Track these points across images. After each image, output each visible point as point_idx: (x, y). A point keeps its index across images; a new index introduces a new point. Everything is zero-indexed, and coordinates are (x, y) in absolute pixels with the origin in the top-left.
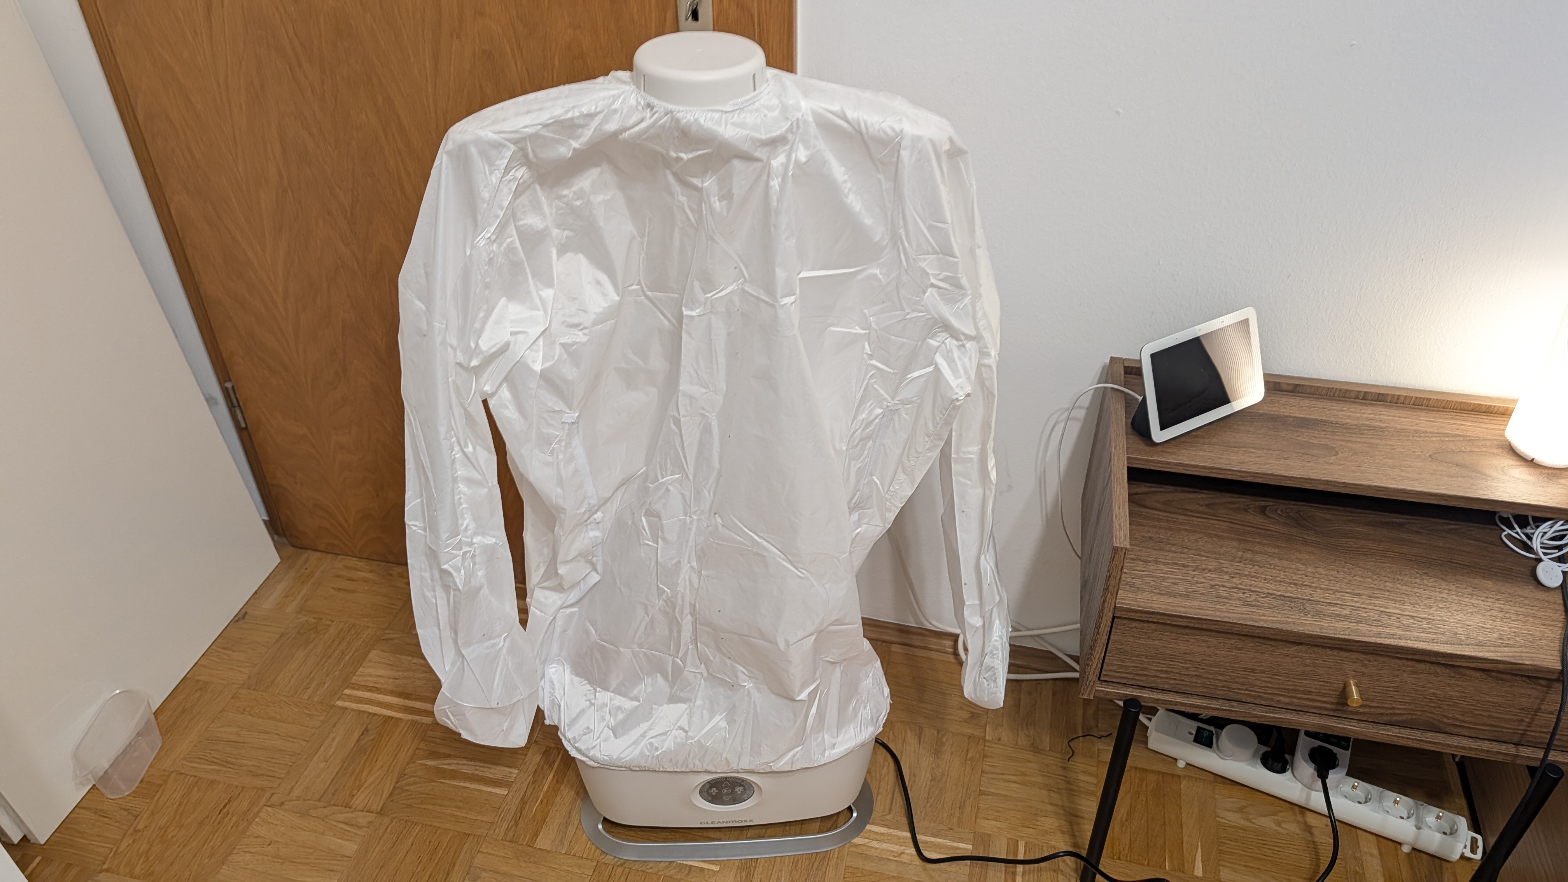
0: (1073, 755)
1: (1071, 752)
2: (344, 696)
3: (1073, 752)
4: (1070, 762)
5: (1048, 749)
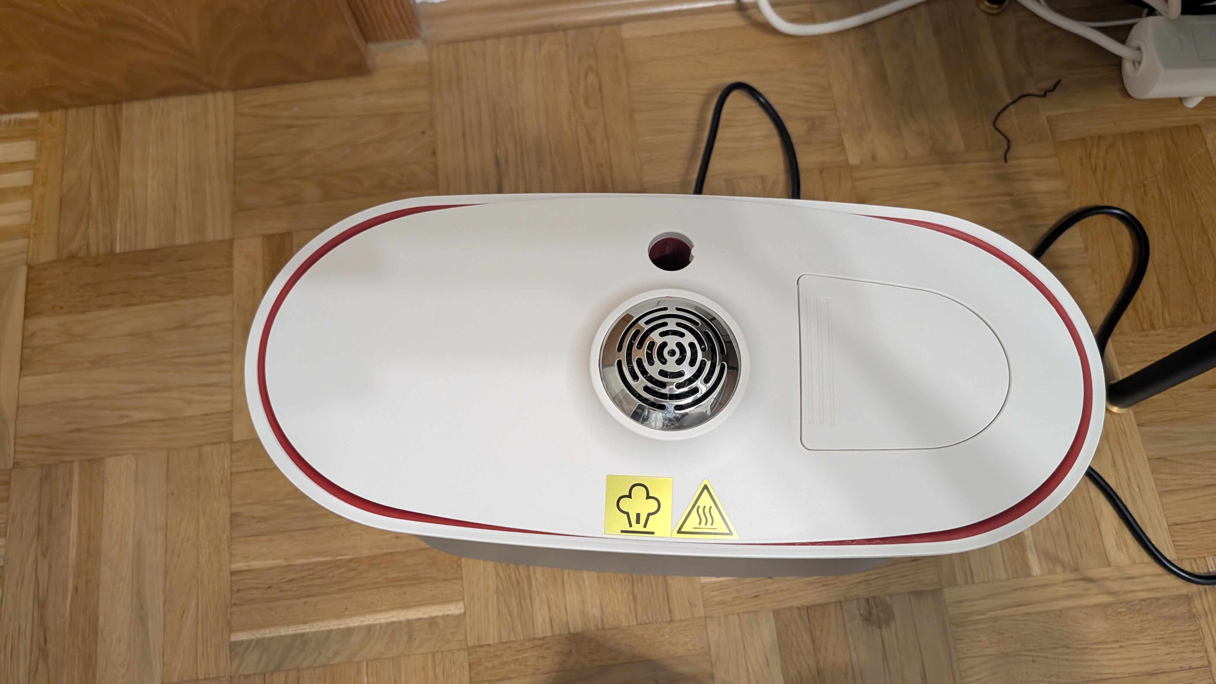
0: (1009, 147)
1: (1005, 142)
3: (1009, 141)
4: (1010, 163)
5: (962, 148)
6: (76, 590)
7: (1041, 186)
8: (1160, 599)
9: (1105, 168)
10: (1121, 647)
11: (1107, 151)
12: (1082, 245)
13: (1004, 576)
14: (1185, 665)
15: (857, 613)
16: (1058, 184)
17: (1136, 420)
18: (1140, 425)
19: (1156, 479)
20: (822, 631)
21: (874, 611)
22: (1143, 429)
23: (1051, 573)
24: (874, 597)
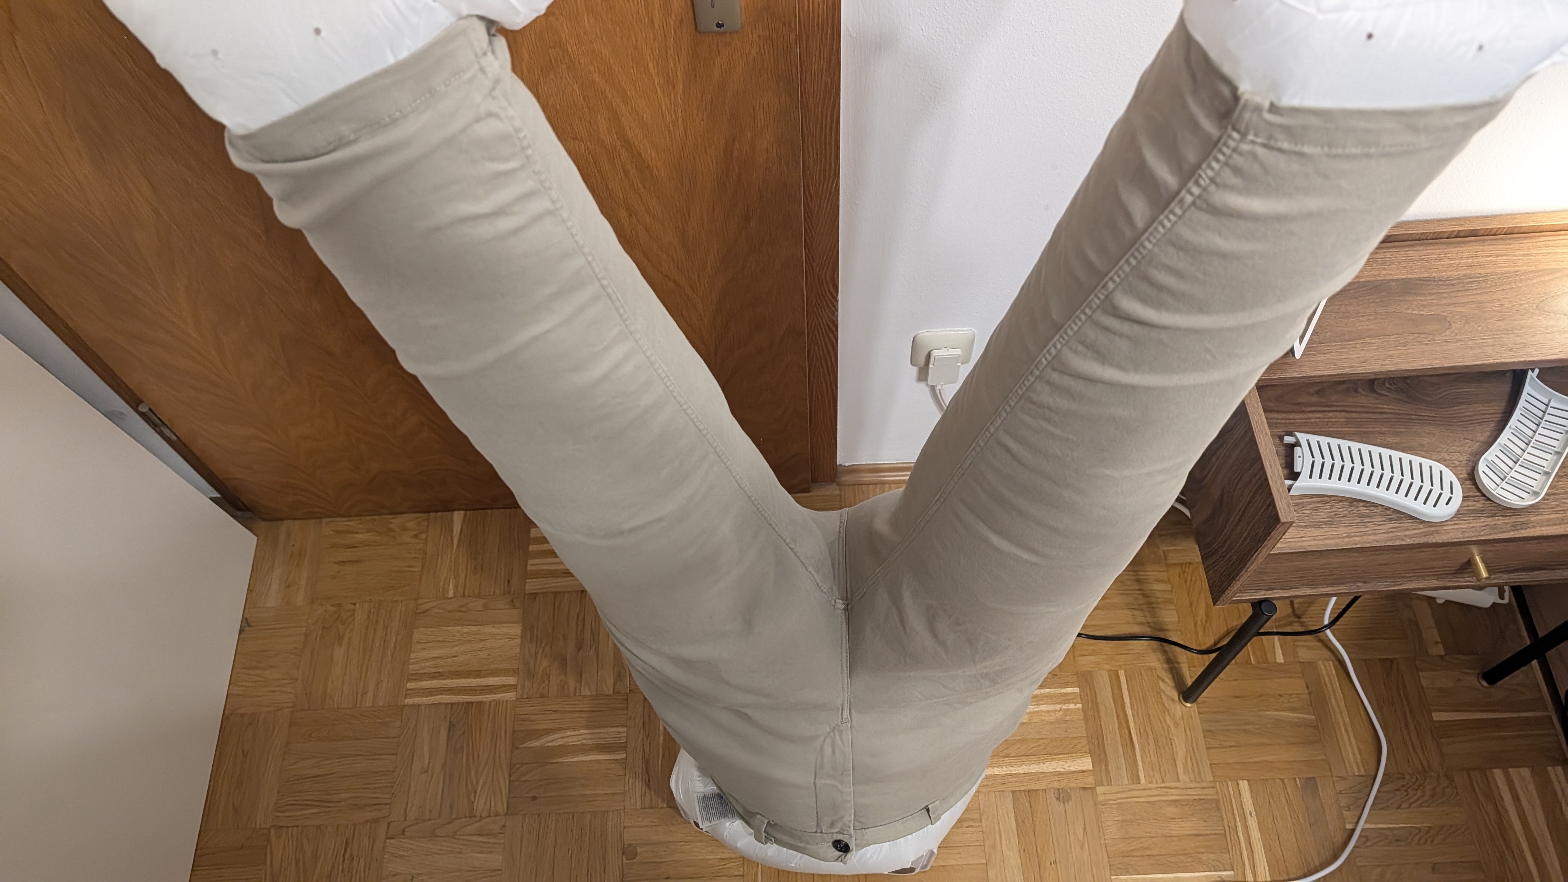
2: (409, 692)
6: (664, 756)
7: (1157, 587)
8: (1202, 799)
9: (1191, 580)
10: (1182, 821)
11: (1193, 571)
12: (1177, 619)
13: (1127, 783)
14: (1213, 832)
15: (1053, 796)
16: (1167, 587)
17: (1198, 711)
18: (1199, 713)
19: (1205, 741)
20: (1035, 803)
21: (1062, 795)
22: (1201, 716)
23: (1150, 783)
24: (1062, 789)
